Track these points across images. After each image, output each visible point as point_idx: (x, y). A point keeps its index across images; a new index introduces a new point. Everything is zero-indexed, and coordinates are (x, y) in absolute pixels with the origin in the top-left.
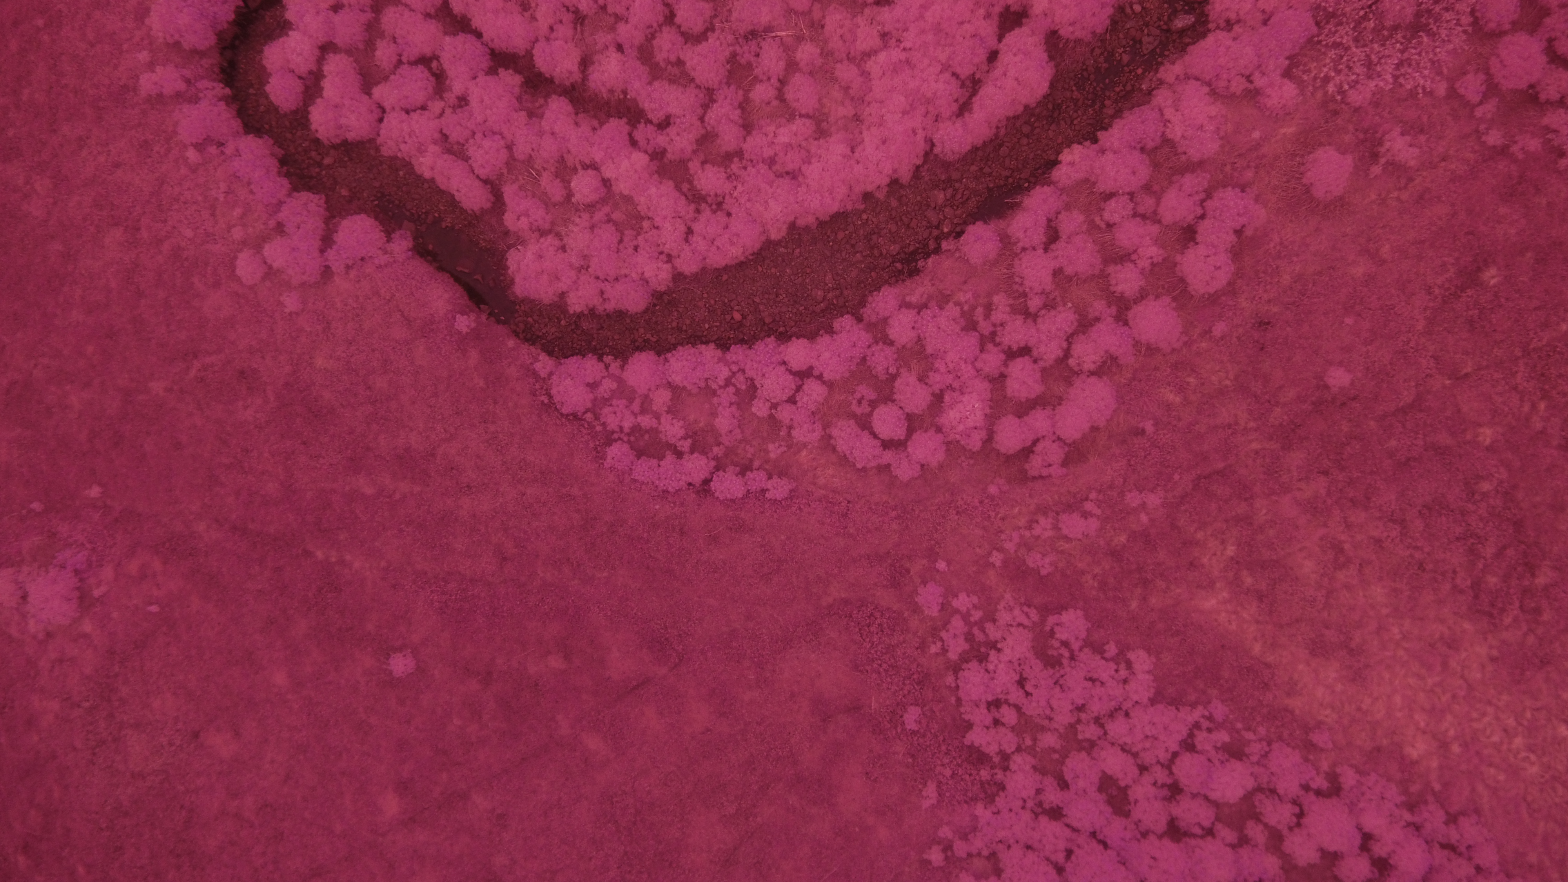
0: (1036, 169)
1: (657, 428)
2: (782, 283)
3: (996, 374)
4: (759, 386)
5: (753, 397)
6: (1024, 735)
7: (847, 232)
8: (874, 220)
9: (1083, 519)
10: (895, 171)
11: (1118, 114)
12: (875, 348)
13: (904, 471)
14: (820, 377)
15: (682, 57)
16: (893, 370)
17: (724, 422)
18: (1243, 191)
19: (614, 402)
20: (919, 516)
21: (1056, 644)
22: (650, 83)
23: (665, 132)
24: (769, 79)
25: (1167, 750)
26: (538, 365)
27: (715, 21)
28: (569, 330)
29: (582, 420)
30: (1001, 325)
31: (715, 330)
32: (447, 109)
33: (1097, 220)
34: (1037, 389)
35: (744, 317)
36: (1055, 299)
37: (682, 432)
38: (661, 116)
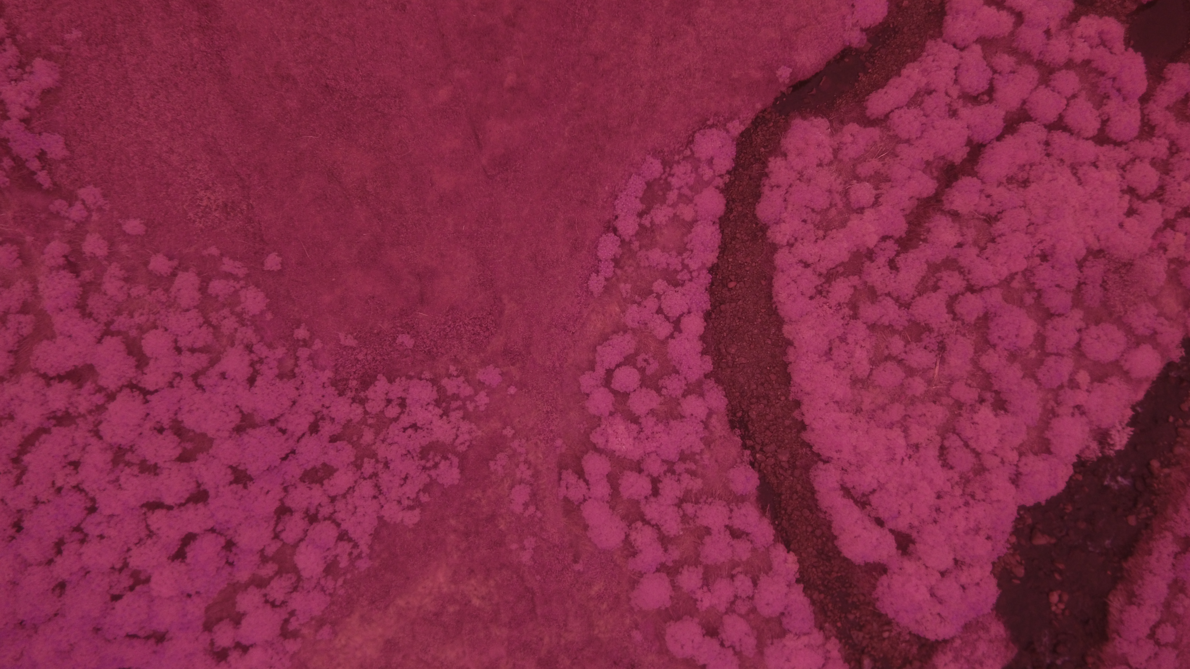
0: (786, 532)
1: (665, 203)
2: (748, 324)
3: (643, 466)
4: (677, 289)
5: (669, 282)
6: (375, 419)
7: (774, 382)
8: (778, 405)
9: (523, 502)
10: (813, 430)
11: (813, 602)
12: (684, 382)
13: (587, 381)
14: (672, 336)
15: (940, 291)
16: (664, 392)
17: (656, 256)
19: (694, 175)
20: (552, 383)
21: (437, 459)
22: (927, 262)
23: (887, 264)
24: (906, 352)
25: (343, 520)
26: (736, 123)
27: (960, 322)
28: (756, 153)
29: (686, 147)
30: (679, 480)
31: (726, 266)
32: (948, 100)
33: (739, 569)
34: (625, 494)
35: (730, 290)
36: (688, 523)
37: (657, 221)
38: (899, 264)
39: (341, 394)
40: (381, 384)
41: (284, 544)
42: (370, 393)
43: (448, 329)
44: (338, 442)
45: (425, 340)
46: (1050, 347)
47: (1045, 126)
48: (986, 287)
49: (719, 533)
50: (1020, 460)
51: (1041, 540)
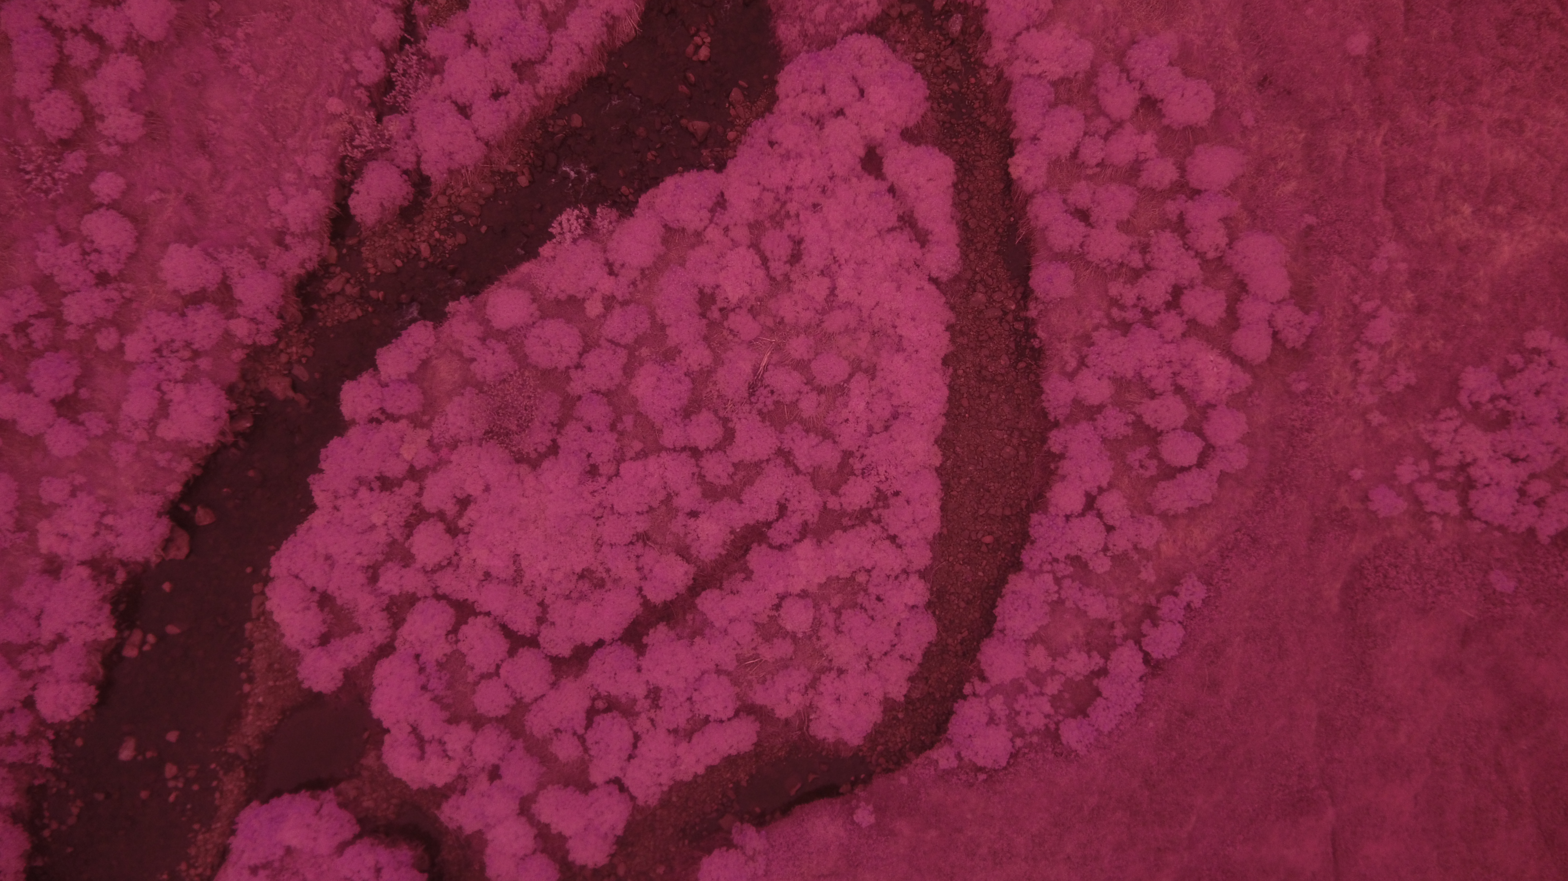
0: (1005, 203)
1: (1066, 680)
2: (979, 481)
3: (1185, 326)
4: (1078, 553)
5: (1086, 564)
7: (965, 395)
8: (968, 365)
9: (1377, 319)
10: (942, 323)
11: (1005, 113)
12: (1098, 425)
13: (1237, 460)
14: (1100, 490)
15: (736, 460)
16: (1131, 418)
17: (1097, 608)
18: (1137, 42)
19: (1018, 707)
20: (1292, 470)
21: (1489, 407)
22: (741, 502)
23: (789, 513)
24: (800, 392)
26: (943, 764)
27: (720, 414)
28: (911, 714)
29: (1018, 751)
30: (1139, 299)
31: (987, 567)
32: (652, 714)
33: (1090, 172)
34: (1221, 297)
35: (991, 533)
36: (1140, 241)
37: (1084, 655)
38: (775, 508)
43: (1435, 582)
45: (1470, 576)
46: (622, 356)
47: (538, 645)
48: (678, 451)
49: (1106, 221)
50: (706, 227)
51: (699, 126)
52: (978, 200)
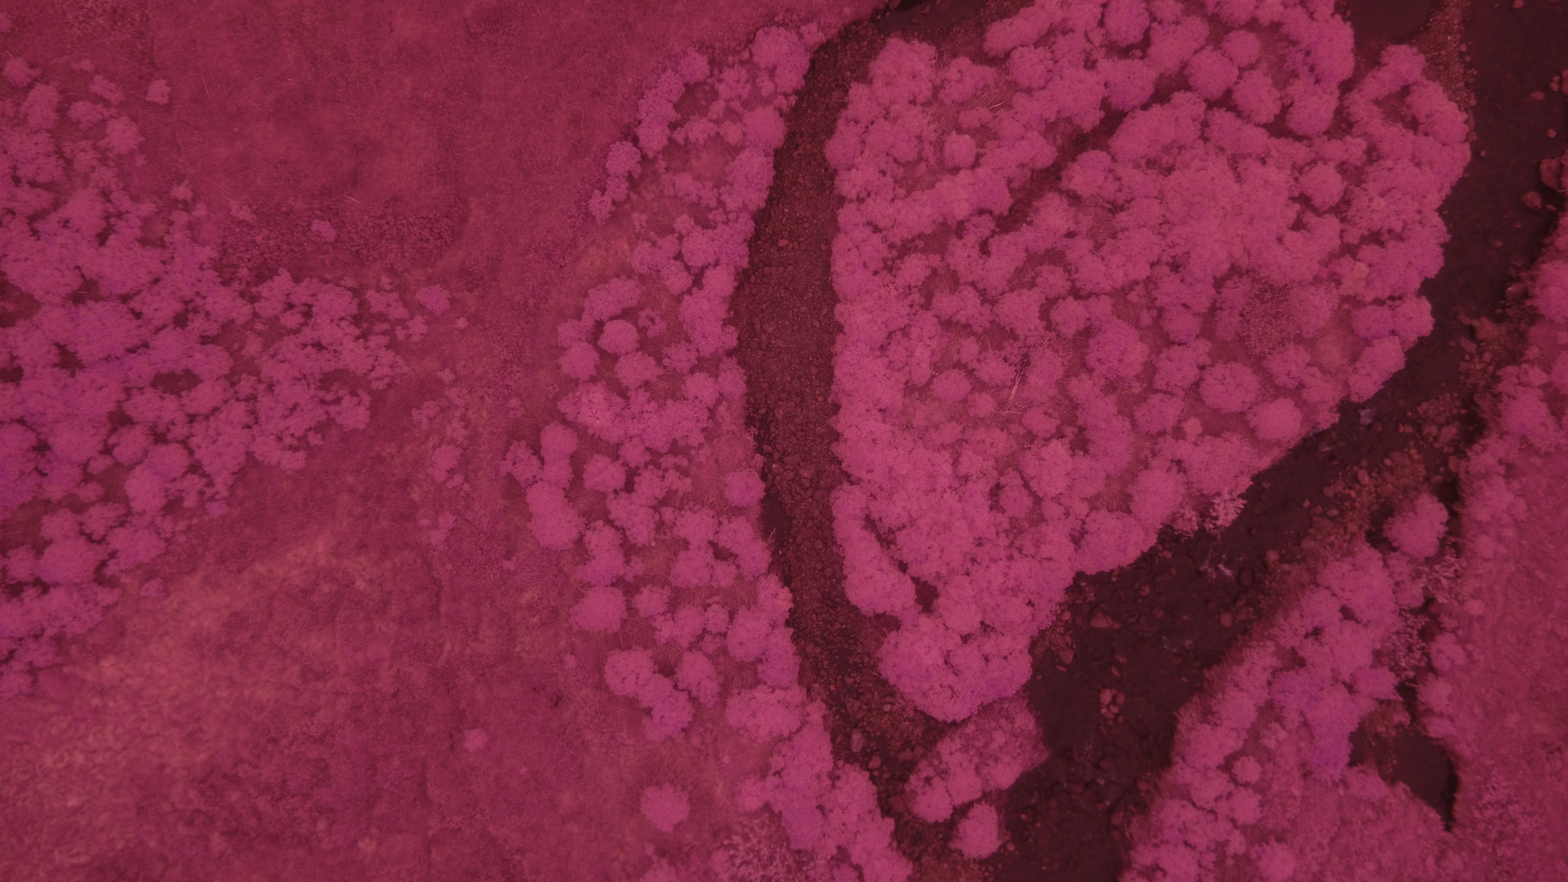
0: (790, 567)
1: (706, 116)
2: (795, 297)
3: (621, 453)
4: (705, 231)
5: (697, 222)
6: (267, 326)
7: (814, 377)
8: (814, 406)
9: (448, 468)
10: (845, 441)
12: (694, 354)
13: (567, 330)
14: (689, 292)
15: (1035, 289)
16: (666, 361)
17: (685, 182)
18: (683, 730)
19: (748, 86)
20: (519, 324)
21: (341, 393)
22: (1026, 250)
23: (977, 245)
24: (979, 361)
25: (199, 447)
26: (815, 28)
27: (1054, 333)
28: (839, 77)
30: (663, 476)
31: (780, 217)
32: (1089, 46)
33: (716, 598)
34: (588, 483)
35: (780, 249)
36: (665, 534)
37: (692, 139)
38: (993, 248)
39: (226, 283)
40: (282, 281)
41: (117, 465)
42: (264, 289)
43: (386, 227)
44: (210, 346)
45: (353, 235)
46: (1159, 383)
47: (1206, 100)
48: (1095, 294)
50: (1088, 515)
51: (1101, 622)
52: (815, 569)
